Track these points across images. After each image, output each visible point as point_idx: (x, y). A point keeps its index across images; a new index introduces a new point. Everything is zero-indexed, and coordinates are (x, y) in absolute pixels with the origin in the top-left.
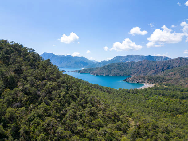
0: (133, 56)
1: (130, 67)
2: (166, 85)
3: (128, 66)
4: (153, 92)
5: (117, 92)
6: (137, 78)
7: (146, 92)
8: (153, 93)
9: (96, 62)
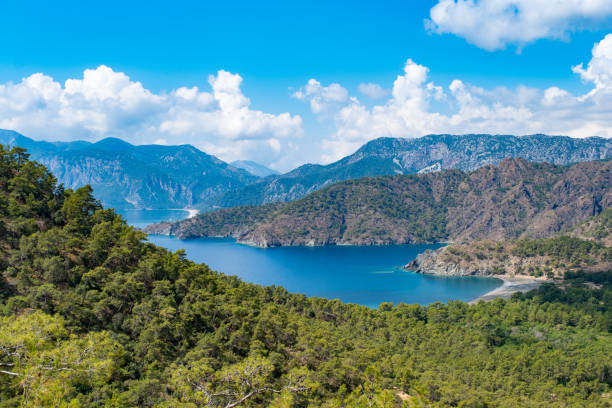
0: (459, 138)
1: (438, 199)
2: (596, 283)
3: (430, 190)
4: (531, 315)
5: (369, 318)
6: (470, 251)
7: (503, 312)
8: (530, 319)
9: (262, 174)
